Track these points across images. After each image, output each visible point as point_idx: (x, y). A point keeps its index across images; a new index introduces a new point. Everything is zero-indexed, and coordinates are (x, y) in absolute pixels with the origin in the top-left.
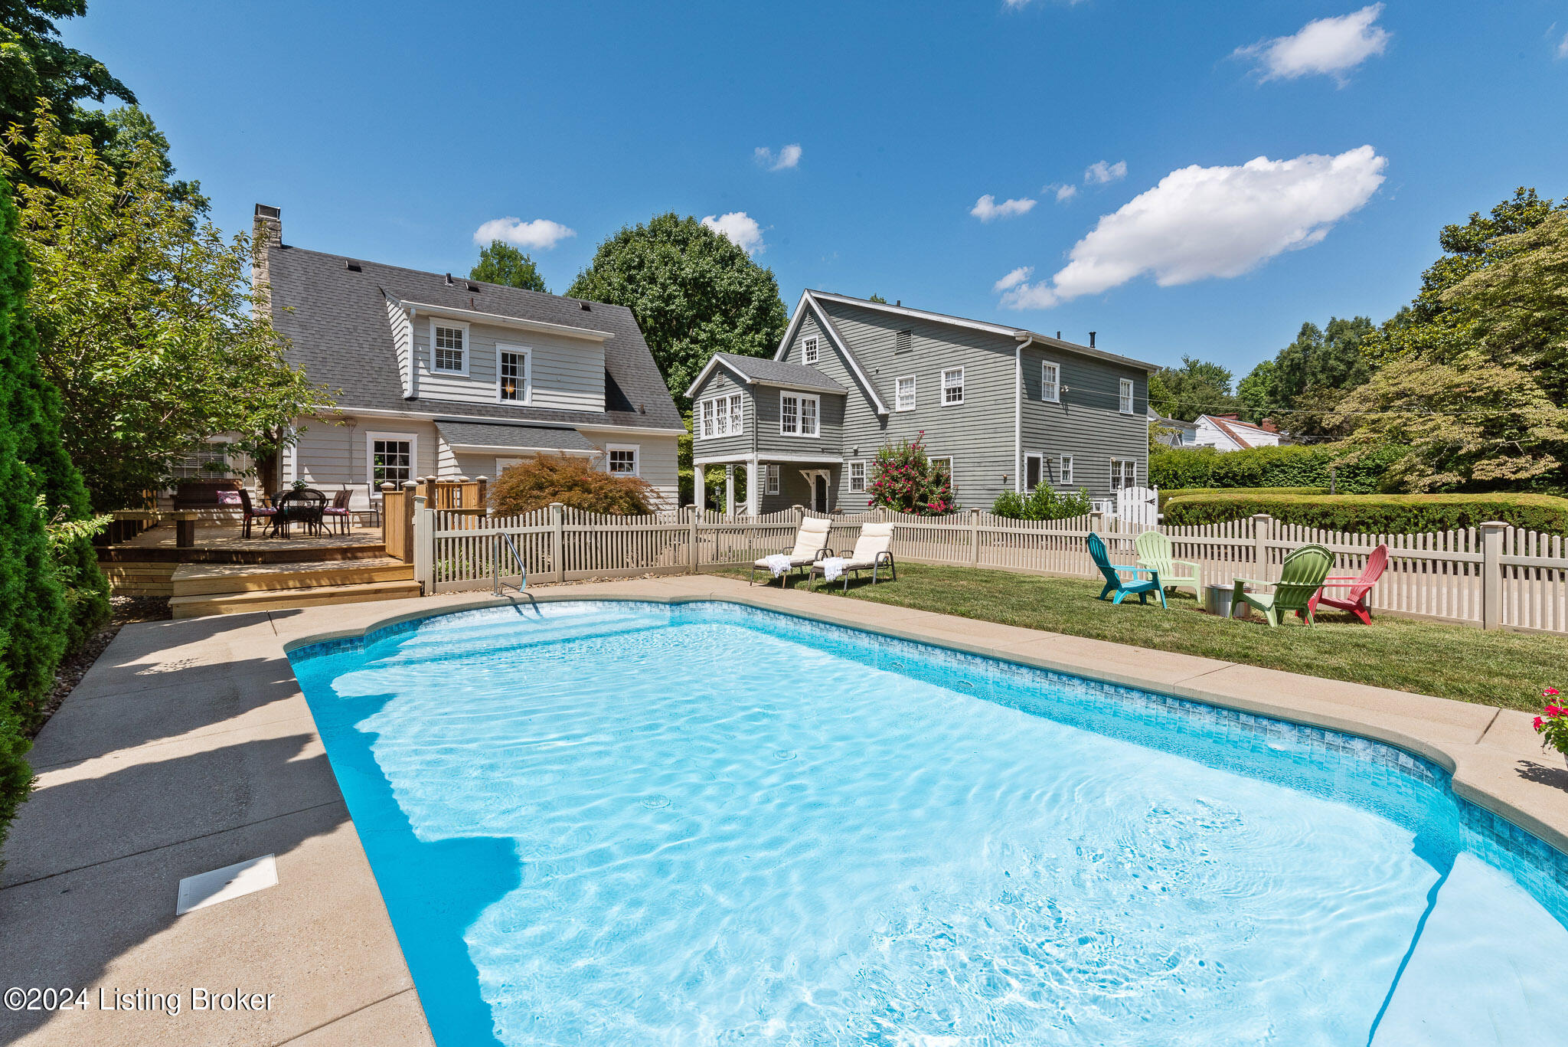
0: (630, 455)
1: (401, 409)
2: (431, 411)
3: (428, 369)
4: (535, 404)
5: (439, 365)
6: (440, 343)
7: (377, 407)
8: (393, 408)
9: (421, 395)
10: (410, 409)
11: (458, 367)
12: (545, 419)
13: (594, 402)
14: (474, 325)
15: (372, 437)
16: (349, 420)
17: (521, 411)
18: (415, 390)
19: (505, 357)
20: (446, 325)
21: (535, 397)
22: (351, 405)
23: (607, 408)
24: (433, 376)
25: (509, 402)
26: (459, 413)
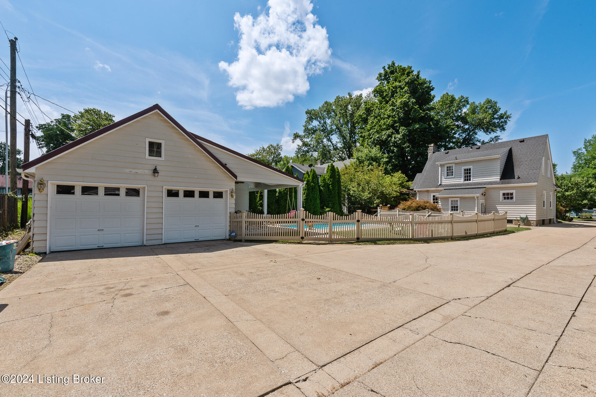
0: (512, 194)
1: (437, 187)
2: (443, 187)
3: (444, 177)
4: (474, 181)
5: (448, 175)
6: (447, 170)
7: (432, 188)
8: (435, 188)
9: (443, 184)
10: (438, 187)
11: (452, 175)
12: (475, 186)
13: (497, 178)
14: (456, 164)
15: (432, 194)
16: (428, 191)
17: (468, 184)
18: (441, 183)
19: (465, 170)
20: (449, 165)
21: (473, 180)
22: (427, 188)
23: (501, 179)
24: (445, 178)
25: (466, 182)
26: (450, 187)
